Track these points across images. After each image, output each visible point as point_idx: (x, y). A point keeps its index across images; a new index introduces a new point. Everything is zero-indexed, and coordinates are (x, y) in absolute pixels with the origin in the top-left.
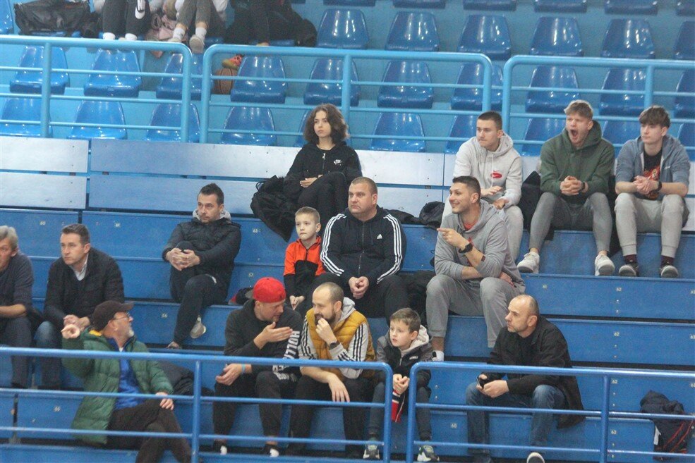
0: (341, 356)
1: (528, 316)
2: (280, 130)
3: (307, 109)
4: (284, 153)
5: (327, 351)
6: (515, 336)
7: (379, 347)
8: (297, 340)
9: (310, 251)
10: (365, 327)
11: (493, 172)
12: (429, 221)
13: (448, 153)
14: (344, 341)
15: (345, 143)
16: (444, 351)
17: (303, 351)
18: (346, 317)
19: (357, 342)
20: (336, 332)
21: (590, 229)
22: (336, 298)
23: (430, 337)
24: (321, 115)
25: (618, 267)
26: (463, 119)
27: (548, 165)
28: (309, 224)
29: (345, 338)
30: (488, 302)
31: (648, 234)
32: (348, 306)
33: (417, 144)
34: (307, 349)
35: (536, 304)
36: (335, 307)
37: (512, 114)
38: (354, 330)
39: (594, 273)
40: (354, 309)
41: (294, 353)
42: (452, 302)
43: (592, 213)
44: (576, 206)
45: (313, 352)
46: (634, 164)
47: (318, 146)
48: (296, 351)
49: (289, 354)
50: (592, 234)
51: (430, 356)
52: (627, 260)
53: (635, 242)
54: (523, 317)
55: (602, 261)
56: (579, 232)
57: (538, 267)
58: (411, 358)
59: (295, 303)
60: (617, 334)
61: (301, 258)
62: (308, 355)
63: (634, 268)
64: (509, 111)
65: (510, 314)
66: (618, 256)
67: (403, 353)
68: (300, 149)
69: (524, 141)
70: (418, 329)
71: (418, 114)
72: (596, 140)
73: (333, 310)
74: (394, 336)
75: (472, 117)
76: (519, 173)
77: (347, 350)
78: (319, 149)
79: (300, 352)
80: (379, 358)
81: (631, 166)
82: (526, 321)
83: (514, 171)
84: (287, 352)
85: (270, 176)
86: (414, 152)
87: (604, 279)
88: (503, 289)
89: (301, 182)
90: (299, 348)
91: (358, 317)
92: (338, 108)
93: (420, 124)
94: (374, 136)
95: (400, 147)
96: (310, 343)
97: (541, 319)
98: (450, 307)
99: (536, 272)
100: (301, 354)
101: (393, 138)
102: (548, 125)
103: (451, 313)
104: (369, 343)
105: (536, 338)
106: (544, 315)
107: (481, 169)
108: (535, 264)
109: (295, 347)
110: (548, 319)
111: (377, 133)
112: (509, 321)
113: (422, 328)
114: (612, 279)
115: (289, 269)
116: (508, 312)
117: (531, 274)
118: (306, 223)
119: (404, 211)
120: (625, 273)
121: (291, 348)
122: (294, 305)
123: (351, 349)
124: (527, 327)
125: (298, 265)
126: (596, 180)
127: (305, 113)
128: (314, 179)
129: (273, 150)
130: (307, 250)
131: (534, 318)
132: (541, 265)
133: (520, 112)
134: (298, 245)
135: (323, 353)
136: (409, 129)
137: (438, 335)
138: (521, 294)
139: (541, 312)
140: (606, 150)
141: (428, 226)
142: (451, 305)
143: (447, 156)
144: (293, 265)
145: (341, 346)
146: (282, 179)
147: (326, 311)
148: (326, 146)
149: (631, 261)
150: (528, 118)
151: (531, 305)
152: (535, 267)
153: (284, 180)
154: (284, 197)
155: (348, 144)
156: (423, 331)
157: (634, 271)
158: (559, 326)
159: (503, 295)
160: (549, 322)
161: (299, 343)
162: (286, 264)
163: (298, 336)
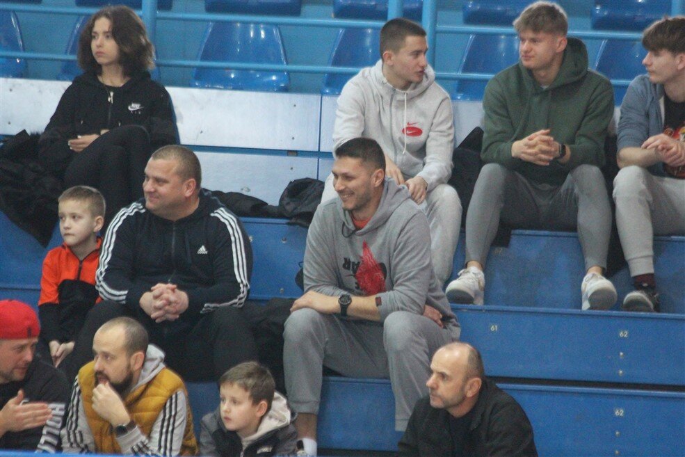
0: (136, 449)
1: (466, 379)
2: (33, 50)
3: (79, 15)
4: (40, 91)
5: (113, 439)
6: (442, 415)
7: (203, 433)
8: (60, 419)
9: (85, 264)
10: (182, 396)
11: (405, 126)
12: (296, 212)
13: (327, 94)
14: (144, 421)
15: (148, 75)
16: (318, 440)
17: (69, 439)
18: (147, 379)
19: (166, 424)
20: (130, 406)
21: (572, 227)
22: (136, 346)
23: (293, 414)
24: (103, 25)
25: (622, 294)
26: (354, 35)
27: (495, 117)
28: (80, 217)
29: (147, 415)
30: (398, 353)
31: (674, 237)
32: (152, 360)
33: (274, 78)
34: (78, 435)
35: (478, 358)
36: (132, 362)
37: (440, 27)
38: (163, 402)
39: (580, 306)
40: (162, 366)
41: (55, 442)
42: (330, 352)
43: (576, 200)
44: (547, 187)
45: (88, 440)
46: (647, 115)
47: (100, 79)
48: (59, 438)
49: (46, 443)
50: (577, 237)
51: (292, 448)
52: (638, 283)
53: (650, 252)
54: (458, 380)
55: (594, 282)
56: (553, 233)
57: (482, 293)
58: (259, 452)
59: (58, 354)
60: (619, 412)
61: (69, 274)
62: (78, 446)
63: (650, 297)
64: (435, 21)
65: (434, 376)
66: (621, 275)
67: (246, 441)
68: (68, 84)
69: (460, 74)
70: (270, 399)
71: (276, 25)
72: (578, 73)
73: (129, 366)
74: (226, 411)
75: (370, 31)
76: (449, 124)
77: (149, 437)
78: (102, 84)
79: (65, 440)
80: (204, 451)
81: (642, 120)
82: (462, 388)
83: (441, 123)
84: (42, 440)
85: (14, 130)
86: (268, 91)
87: (598, 316)
88: (424, 332)
89: (70, 142)
90: (64, 432)
91: (171, 379)
92: (137, 13)
93: (280, 42)
94: (198, 63)
95: (245, 83)
96: (83, 424)
97: (489, 384)
98: (324, 360)
99: (479, 303)
100: (66, 445)
101: (233, 68)
102: (502, 46)
103: (327, 372)
104: (188, 426)
105: (478, 418)
106: (491, 377)
107: (386, 122)
108: (477, 287)
109: (57, 432)
110: (500, 385)
111: (205, 57)
112: (433, 389)
113: (278, 398)
114: (610, 316)
115: (49, 294)
116: (430, 372)
117: (470, 306)
118: (74, 216)
119: (249, 194)
120: (634, 304)
121: (49, 433)
122: (57, 358)
123: (156, 436)
124: (464, 398)
125: (65, 288)
126: (583, 143)
127: (78, 20)
128: (93, 137)
129: (20, 85)
130: (81, 262)
131: (476, 383)
132: (487, 289)
133: (454, 23)
134: (64, 252)
135: (107, 443)
136: (260, 51)
137: (304, 409)
138: (453, 340)
139: (487, 373)
140: (598, 90)
141: (293, 220)
142: (326, 358)
143: (326, 99)
144: (56, 287)
145: (137, 431)
146: (35, 136)
147: (116, 369)
148: (113, 79)
149: (645, 285)
150: (469, 33)
151: (470, 359)
152: (476, 294)
153: (41, 139)
154: (40, 168)
155: (154, 77)
156: (280, 404)
157: (650, 302)
158: (518, 398)
159: (424, 341)
160: (501, 390)
161: (64, 425)
162: (43, 286)
163: (62, 413)
